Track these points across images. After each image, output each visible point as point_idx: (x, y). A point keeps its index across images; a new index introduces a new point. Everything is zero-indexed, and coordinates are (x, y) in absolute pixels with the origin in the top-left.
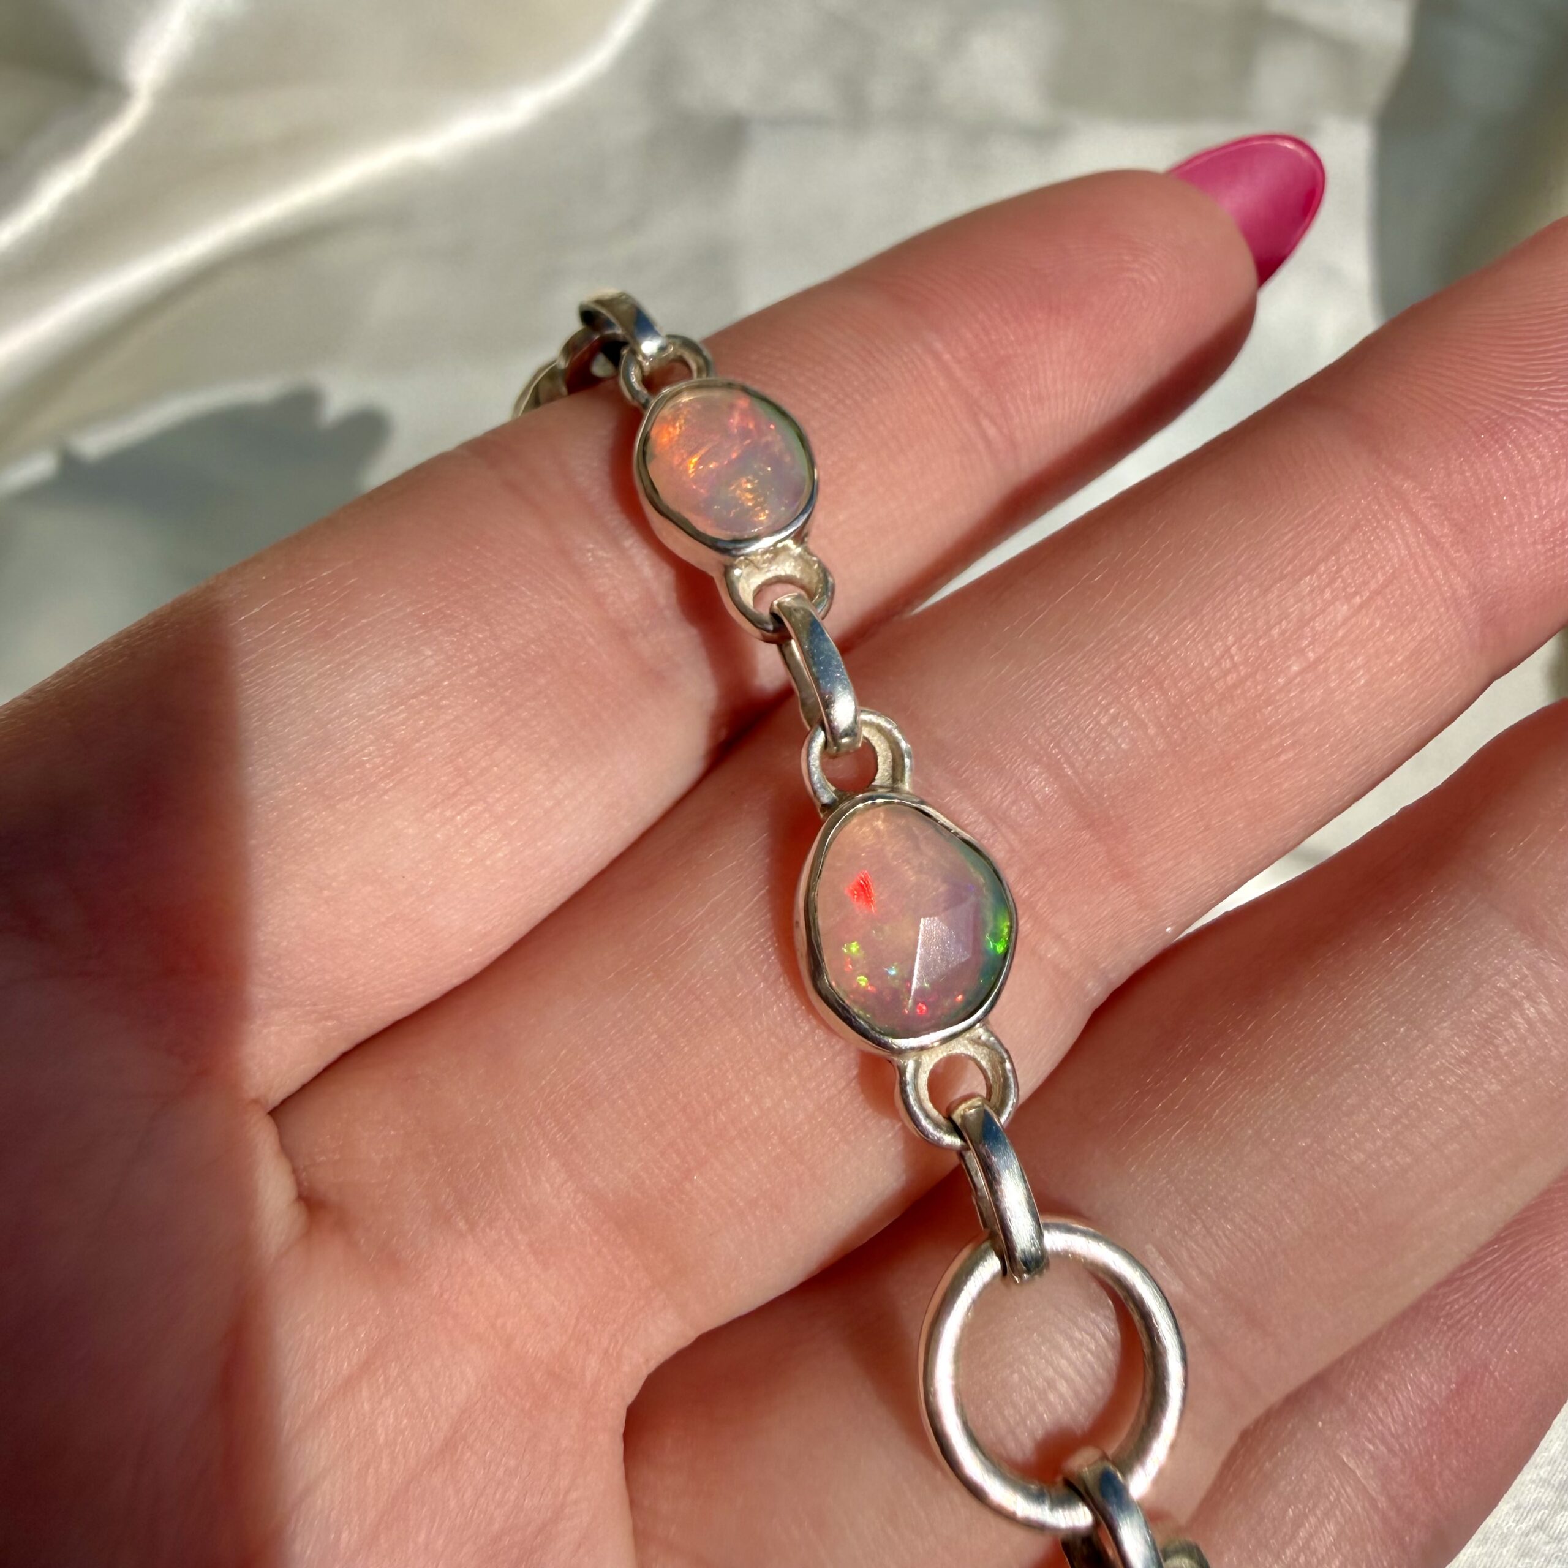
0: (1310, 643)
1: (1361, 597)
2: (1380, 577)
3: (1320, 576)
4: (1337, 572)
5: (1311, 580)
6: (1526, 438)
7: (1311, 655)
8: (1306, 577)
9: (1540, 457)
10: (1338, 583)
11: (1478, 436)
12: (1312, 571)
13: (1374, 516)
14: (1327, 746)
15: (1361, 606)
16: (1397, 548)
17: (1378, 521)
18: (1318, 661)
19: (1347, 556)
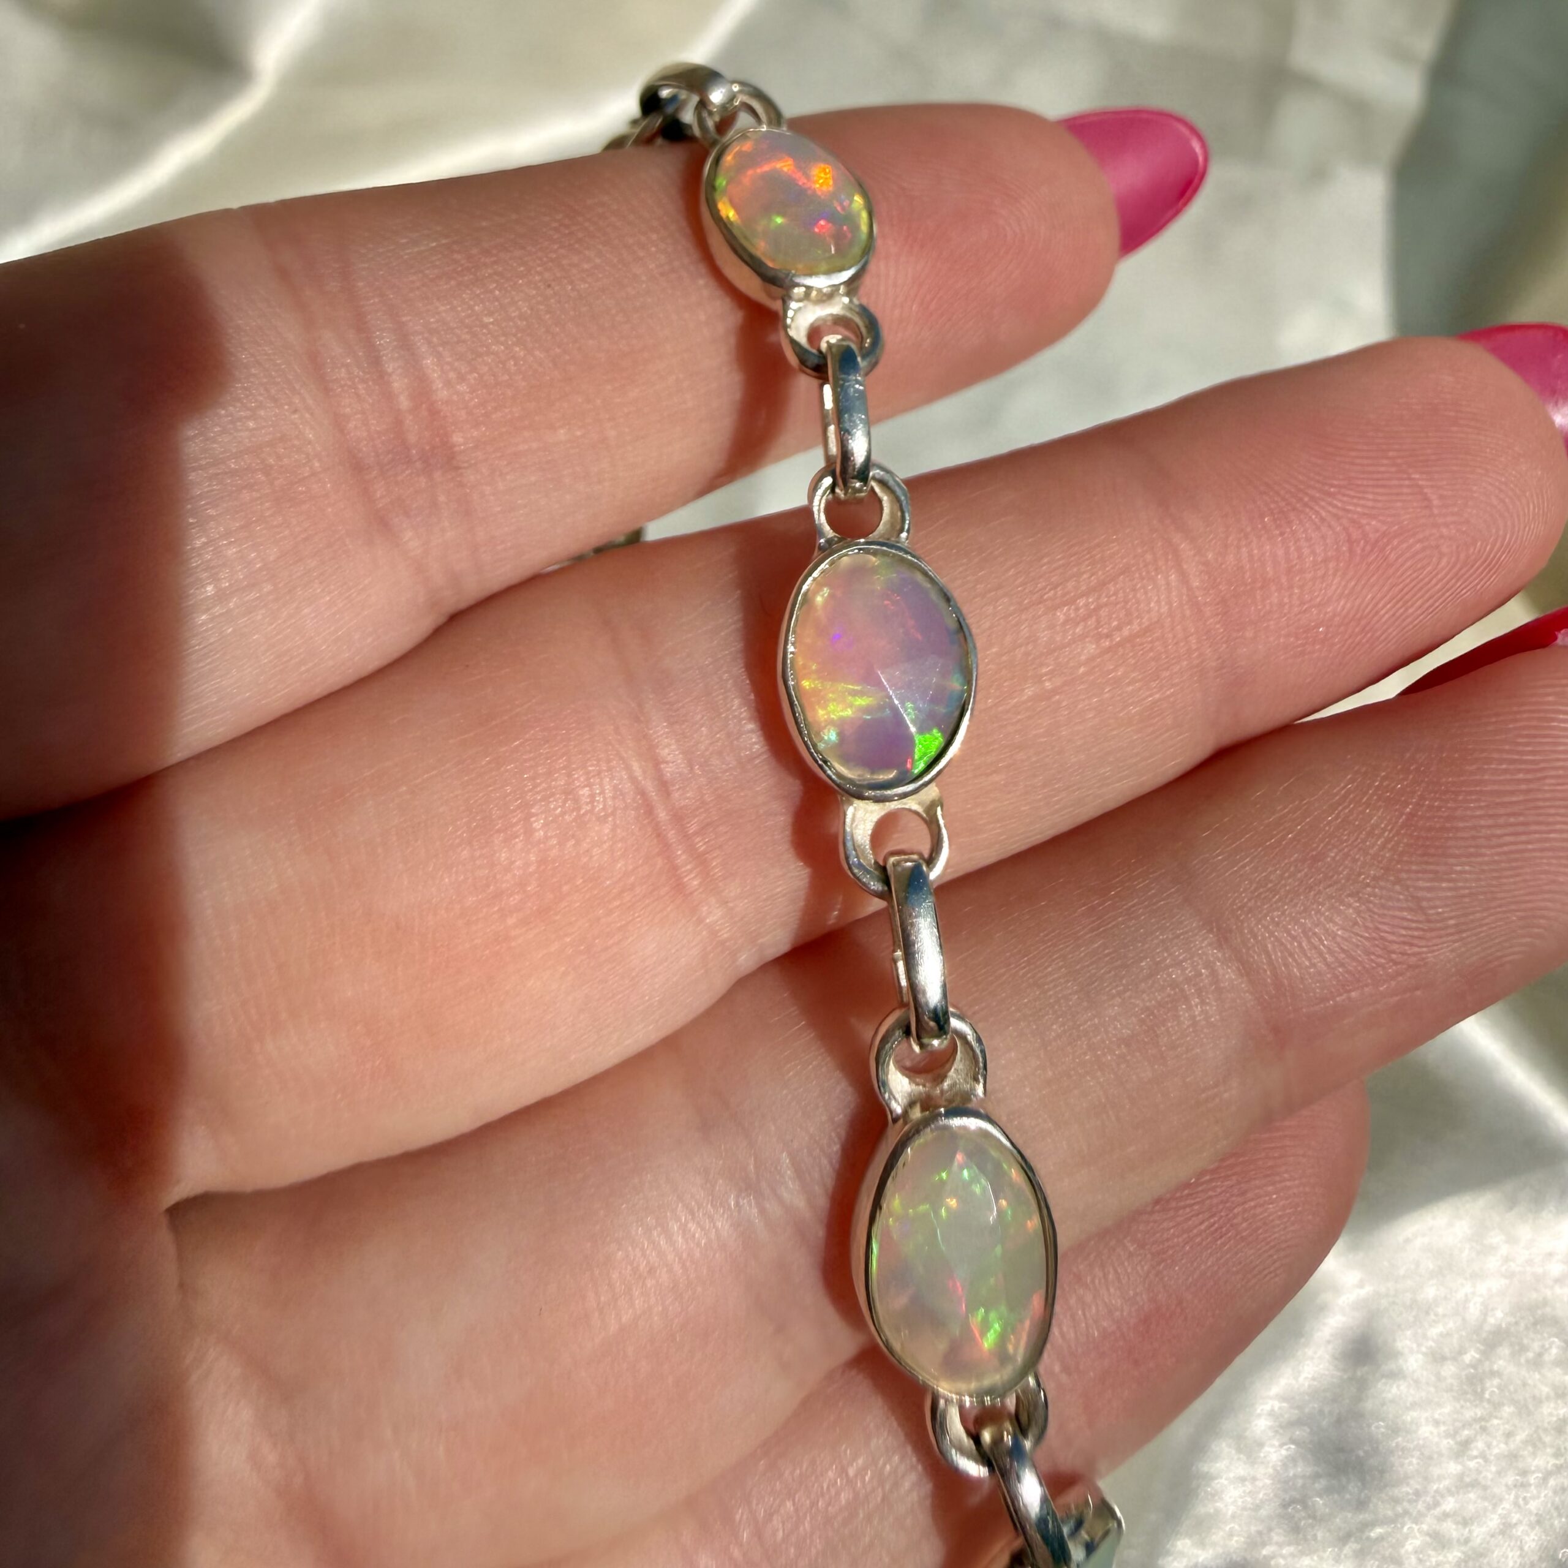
0: (1051, 672)
1: (1111, 641)
2: (1135, 627)
3: (1077, 609)
4: (1095, 610)
5: (1069, 610)
6: (1305, 531)
7: (1048, 685)
8: (1065, 606)
9: (1313, 553)
10: (1091, 622)
11: (1262, 516)
12: (1072, 602)
13: (1146, 566)
14: (1041, 778)
15: (1109, 650)
16: (1158, 602)
17: (1148, 572)
18: (1055, 691)
19: (1109, 597)
